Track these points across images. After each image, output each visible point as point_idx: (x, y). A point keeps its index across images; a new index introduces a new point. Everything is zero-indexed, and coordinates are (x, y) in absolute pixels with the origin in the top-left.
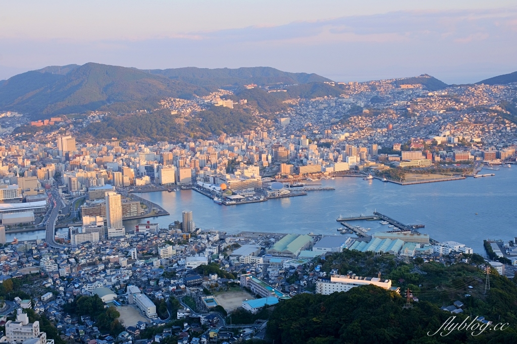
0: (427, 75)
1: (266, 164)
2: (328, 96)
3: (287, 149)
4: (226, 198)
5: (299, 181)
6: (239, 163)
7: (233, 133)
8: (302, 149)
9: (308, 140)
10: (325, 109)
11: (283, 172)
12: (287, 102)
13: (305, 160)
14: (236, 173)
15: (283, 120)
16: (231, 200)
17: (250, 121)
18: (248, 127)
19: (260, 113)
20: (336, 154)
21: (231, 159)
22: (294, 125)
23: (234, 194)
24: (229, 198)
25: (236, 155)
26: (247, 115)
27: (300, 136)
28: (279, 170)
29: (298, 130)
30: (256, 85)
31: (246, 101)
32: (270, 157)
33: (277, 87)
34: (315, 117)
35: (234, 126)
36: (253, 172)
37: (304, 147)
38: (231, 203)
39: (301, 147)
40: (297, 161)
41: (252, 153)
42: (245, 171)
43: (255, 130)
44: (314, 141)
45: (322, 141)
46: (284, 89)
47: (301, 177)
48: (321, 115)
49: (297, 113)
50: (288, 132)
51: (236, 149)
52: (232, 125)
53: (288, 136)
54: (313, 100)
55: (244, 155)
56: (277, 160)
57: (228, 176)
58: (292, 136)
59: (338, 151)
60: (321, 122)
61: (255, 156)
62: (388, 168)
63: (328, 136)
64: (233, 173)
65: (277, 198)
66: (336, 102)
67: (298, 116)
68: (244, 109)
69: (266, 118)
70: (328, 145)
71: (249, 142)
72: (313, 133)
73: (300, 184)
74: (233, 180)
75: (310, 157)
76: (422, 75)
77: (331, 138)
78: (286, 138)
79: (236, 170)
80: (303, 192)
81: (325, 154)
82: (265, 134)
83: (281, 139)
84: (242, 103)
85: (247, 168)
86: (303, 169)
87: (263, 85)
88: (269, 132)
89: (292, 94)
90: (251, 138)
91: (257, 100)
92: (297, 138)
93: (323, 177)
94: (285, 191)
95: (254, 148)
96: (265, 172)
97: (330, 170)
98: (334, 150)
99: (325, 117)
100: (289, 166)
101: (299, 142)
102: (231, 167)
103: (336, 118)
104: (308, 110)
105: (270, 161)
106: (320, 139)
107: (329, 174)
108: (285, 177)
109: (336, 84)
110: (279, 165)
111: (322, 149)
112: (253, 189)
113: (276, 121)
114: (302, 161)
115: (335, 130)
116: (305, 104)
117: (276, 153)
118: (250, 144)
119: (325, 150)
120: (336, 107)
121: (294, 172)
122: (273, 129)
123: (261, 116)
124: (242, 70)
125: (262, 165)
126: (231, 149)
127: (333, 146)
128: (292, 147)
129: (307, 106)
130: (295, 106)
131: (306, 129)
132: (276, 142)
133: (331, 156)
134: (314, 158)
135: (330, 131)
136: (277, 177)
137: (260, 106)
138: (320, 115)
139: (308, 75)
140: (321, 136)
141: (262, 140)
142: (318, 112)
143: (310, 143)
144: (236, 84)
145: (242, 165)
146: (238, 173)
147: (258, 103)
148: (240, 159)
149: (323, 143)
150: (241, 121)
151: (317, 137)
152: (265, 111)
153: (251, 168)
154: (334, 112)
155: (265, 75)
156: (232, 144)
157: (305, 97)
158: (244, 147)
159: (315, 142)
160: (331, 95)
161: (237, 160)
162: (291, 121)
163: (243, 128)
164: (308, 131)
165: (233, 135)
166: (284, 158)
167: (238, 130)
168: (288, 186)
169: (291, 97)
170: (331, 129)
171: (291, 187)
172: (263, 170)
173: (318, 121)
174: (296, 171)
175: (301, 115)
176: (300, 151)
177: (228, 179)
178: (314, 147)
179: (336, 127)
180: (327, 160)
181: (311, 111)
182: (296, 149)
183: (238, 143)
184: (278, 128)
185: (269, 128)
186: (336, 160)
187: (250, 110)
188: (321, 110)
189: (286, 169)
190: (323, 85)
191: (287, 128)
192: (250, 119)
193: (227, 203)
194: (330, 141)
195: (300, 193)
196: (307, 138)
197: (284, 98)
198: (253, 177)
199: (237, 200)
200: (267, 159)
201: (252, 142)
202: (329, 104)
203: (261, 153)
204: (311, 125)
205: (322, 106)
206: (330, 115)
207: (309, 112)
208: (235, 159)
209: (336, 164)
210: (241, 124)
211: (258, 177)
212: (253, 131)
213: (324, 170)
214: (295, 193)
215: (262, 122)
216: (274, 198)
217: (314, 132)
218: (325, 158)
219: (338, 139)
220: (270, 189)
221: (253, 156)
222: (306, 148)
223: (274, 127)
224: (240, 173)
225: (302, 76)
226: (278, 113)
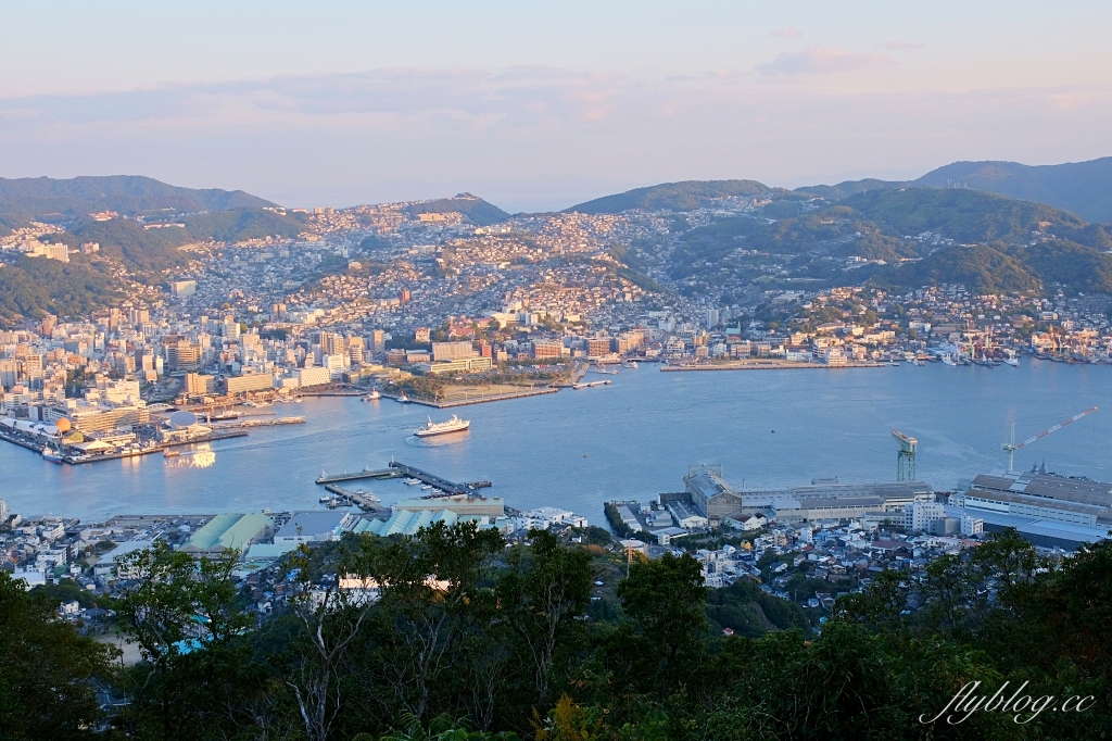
0: (469, 195)
1: (151, 376)
2: (274, 237)
3: (196, 344)
4: (71, 449)
5: (229, 408)
6: (92, 376)
7: (70, 314)
8: (228, 343)
9: (238, 325)
10: (268, 263)
11: (191, 390)
12: (186, 248)
13: (236, 366)
14: (88, 396)
15: (180, 286)
16: (83, 452)
17: (108, 288)
18: (104, 302)
19: (129, 271)
20: (300, 351)
21: (72, 367)
22: (204, 296)
23: (88, 439)
24: (78, 450)
25: (83, 361)
26: (101, 275)
27: (223, 318)
28: (183, 386)
29: (215, 306)
30: (115, 213)
31: (96, 247)
32: (160, 363)
33: (164, 218)
34: (248, 279)
35: (73, 299)
36: (126, 393)
37: (230, 340)
38: (83, 458)
39: (224, 339)
40: (221, 369)
41: (119, 355)
42: (109, 390)
43: (121, 309)
44: (251, 327)
45: (269, 327)
46: (179, 222)
47: (230, 399)
48: (260, 276)
49: (209, 271)
50: (194, 309)
51: (82, 348)
52: (68, 297)
53: (195, 318)
54: (244, 245)
55: (101, 360)
56: (175, 368)
57: (72, 403)
58: (204, 319)
59: (304, 345)
60: (262, 289)
61: (127, 360)
62: (408, 375)
63: (279, 317)
64: (83, 396)
65: (184, 444)
66: (290, 248)
67: (213, 278)
68: (94, 264)
69: (144, 282)
70: (281, 335)
71: (110, 332)
72: (247, 312)
73: (230, 413)
74: (86, 412)
75: (247, 358)
76: (459, 195)
77: (287, 321)
78: (191, 323)
79: (89, 391)
80: (237, 430)
81: (279, 353)
82: (145, 315)
83: (180, 325)
84: (88, 251)
85: (111, 386)
86: (234, 384)
87: (132, 213)
88: (152, 312)
89: (196, 231)
90: (113, 324)
91: (120, 244)
92: (216, 322)
93: (278, 398)
94: (199, 429)
95: (123, 343)
96: (151, 392)
97: (290, 383)
98: (296, 344)
99: (270, 279)
100: (205, 378)
101: (220, 330)
102: (77, 385)
103: (294, 279)
104: (232, 266)
105: (161, 372)
106: (264, 322)
107: (291, 392)
108: (198, 401)
109: (289, 212)
110: (182, 378)
111: (271, 342)
112: (130, 428)
113: (167, 288)
114: (229, 368)
115: (293, 304)
116: (224, 252)
117: (173, 353)
118: (112, 336)
119: (277, 344)
120: (291, 258)
121: (216, 390)
122: (160, 304)
123: (131, 278)
124: (80, 182)
125: (144, 378)
126: (71, 347)
127: (293, 336)
128: (206, 341)
129: (230, 256)
130: (204, 256)
131: (232, 303)
132: (169, 330)
133: (291, 356)
134: (255, 360)
135: (283, 307)
136: (179, 401)
137: (128, 257)
138: (259, 274)
139: (228, 194)
140: (265, 317)
141: (138, 328)
142: (253, 269)
143: (243, 331)
144: (71, 211)
145: (100, 379)
146: (92, 395)
147: (125, 251)
148: (92, 368)
149: (272, 331)
150: (89, 288)
151: (258, 318)
152: (141, 267)
153: (121, 384)
154: (289, 269)
155: (135, 192)
156: (73, 336)
157: (226, 239)
158: (100, 342)
159: (255, 330)
160: (279, 233)
161: (87, 370)
162: (197, 288)
163: (93, 304)
164: (236, 306)
165: (73, 320)
166: (189, 363)
167: (83, 309)
168: (206, 420)
169: (194, 239)
170: (284, 302)
171: (212, 420)
172: (146, 388)
173: (256, 286)
174: (220, 388)
175: (219, 275)
176: (225, 347)
177: (72, 410)
178: (252, 340)
179: (296, 297)
180: (283, 364)
181: (239, 268)
182: (213, 345)
183: (86, 335)
184: (172, 304)
185: (151, 302)
186: (301, 364)
187: (108, 265)
188: (261, 265)
189: (198, 384)
190: (262, 214)
191: (190, 302)
192: (109, 283)
193: (75, 458)
194: (285, 325)
195: (232, 431)
196: (236, 321)
197: (180, 241)
198: (126, 403)
199: (96, 452)
200: (153, 366)
201: (117, 333)
202: (276, 253)
203: (139, 354)
204: (242, 296)
205: (261, 258)
206: (281, 275)
207: (234, 269)
208: (84, 367)
209: (303, 371)
210: (90, 295)
211: (138, 404)
212: (116, 310)
213: (280, 385)
214: (222, 432)
215: (136, 290)
216: (177, 444)
217: (250, 308)
218: (278, 361)
219: (302, 322)
220: (166, 427)
221: (121, 359)
222: (236, 343)
223: (161, 302)
224: (98, 396)
225: (215, 197)
226: (168, 271)
